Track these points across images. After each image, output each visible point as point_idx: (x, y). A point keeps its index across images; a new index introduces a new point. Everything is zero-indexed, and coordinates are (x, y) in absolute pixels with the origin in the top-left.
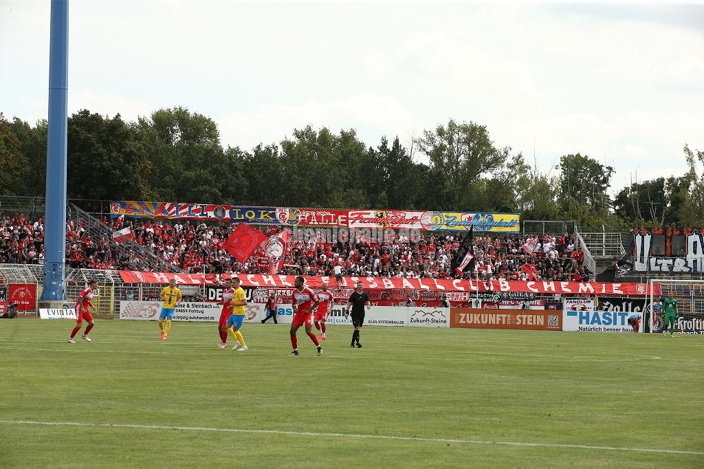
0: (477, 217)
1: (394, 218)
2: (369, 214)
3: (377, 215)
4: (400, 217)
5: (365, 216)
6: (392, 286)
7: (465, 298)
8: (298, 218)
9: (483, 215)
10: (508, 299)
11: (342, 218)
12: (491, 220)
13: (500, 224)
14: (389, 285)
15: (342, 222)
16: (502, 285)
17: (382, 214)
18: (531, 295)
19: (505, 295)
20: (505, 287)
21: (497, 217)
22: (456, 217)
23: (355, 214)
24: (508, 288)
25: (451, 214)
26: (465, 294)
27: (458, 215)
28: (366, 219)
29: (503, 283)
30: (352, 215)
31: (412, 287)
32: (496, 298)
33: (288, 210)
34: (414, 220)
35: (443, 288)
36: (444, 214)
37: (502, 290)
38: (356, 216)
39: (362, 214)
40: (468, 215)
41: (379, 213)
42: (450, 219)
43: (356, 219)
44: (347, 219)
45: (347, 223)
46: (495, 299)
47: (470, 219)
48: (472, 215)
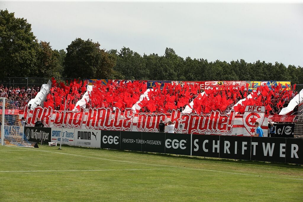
0: (269, 83)
1: (227, 85)
2: (215, 83)
3: (219, 84)
4: (230, 84)
8: (182, 86)
9: (271, 82)
11: (202, 85)
12: (276, 84)
15: (202, 88)
17: (221, 83)
22: (258, 84)
23: (209, 83)
25: (255, 82)
27: (259, 82)
28: (213, 86)
30: (207, 84)
33: (177, 82)
36: (252, 82)
38: (209, 84)
39: (212, 83)
40: (264, 82)
41: (219, 82)
42: (254, 85)
43: (209, 86)
44: (204, 86)
45: (204, 88)
47: (265, 84)
48: (266, 82)
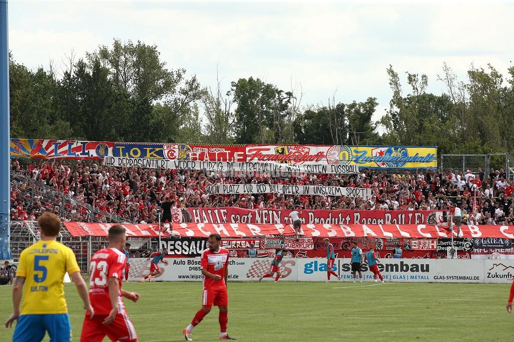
0: (390, 152)
3: (278, 151)
4: (303, 153)
5: (264, 153)
6: (352, 234)
7: (433, 246)
8: (188, 155)
9: (396, 149)
10: (480, 246)
11: (239, 155)
12: (405, 154)
13: (415, 159)
14: (349, 233)
16: (472, 231)
17: (283, 149)
18: (507, 242)
19: (477, 242)
20: (476, 233)
21: (412, 151)
22: (366, 152)
24: (479, 235)
25: (361, 149)
26: (433, 242)
27: (368, 150)
28: (265, 156)
29: (473, 228)
30: (250, 151)
31: (374, 234)
32: (468, 246)
33: (177, 146)
34: (320, 156)
35: (408, 235)
36: (353, 149)
37: (474, 236)
38: (254, 152)
40: (379, 150)
41: (280, 148)
42: (359, 155)
43: (255, 155)
44: (245, 156)
46: (466, 246)
47: (381, 153)
48: (384, 149)
